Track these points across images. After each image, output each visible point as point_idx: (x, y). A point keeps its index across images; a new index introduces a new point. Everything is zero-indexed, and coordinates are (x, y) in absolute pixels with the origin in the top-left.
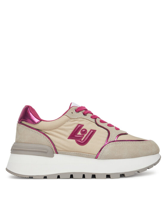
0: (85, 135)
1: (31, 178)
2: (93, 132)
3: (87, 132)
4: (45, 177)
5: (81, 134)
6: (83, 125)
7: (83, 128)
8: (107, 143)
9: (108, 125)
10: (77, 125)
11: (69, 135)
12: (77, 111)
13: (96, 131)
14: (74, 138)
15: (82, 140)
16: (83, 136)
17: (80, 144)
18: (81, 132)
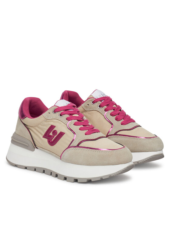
0: (55, 136)
1: (16, 166)
2: (62, 134)
3: (57, 134)
4: (26, 168)
5: (52, 135)
6: (55, 127)
7: (54, 129)
8: (69, 147)
9: (80, 129)
10: (50, 126)
11: (44, 134)
12: (55, 111)
13: (64, 133)
14: (47, 137)
15: (52, 140)
16: (54, 137)
17: (50, 144)
18: (52, 133)
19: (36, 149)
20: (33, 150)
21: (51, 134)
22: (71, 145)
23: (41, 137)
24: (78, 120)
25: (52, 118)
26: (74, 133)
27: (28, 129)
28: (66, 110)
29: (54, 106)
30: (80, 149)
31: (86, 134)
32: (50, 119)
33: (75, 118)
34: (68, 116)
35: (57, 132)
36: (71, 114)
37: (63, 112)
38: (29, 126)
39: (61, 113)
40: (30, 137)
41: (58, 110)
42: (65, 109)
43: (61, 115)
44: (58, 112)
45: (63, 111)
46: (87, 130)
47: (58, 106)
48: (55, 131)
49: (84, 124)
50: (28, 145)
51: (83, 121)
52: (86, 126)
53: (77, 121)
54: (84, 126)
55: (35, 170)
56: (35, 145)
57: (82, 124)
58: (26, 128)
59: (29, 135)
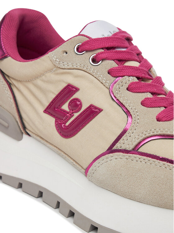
0: (76, 115)
5: (68, 110)
6: (77, 90)
7: (75, 96)
8: (111, 150)
9: (144, 103)
10: (65, 85)
11: (47, 104)
12: (80, 49)
13: (100, 110)
14: (54, 114)
15: (67, 124)
16: (72, 116)
17: (60, 133)
18: (69, 105)
19: (25, 136)
20: (19, 139)
21: (65, 107)
22: (118, 146)
23: (41, 110)
24: (138, 78)
25: (70, 66)
26: (128, 113)
27: (9, 85)
28: (108, 49)
29: (79, 35)
30: (142, 160)
31: (159, 120)
32: (66, 67)
33: (131, 71)
34: (112, 64)
35: (81, 104)
36: (121, 61)
37: (102, 53)
38: (13, 78)
39: (97, 55)
40: (14, 105)
41: (87, 47)
42: (107, 46)
43: (94, 60)
44: (87, 51)
45: (103, 51)
46: (163, 109)
47: (88, 37)
48: (77, 100)
49: (155, 90)
50: (6, 125)
51: (151, 79)
52: (159, 94)
53: (136, 80)
54: (153, 94)
55: (20, 186)
56: (24, 128)
57: (149, 89)
58: (5, 82)
59: (12, 100)
